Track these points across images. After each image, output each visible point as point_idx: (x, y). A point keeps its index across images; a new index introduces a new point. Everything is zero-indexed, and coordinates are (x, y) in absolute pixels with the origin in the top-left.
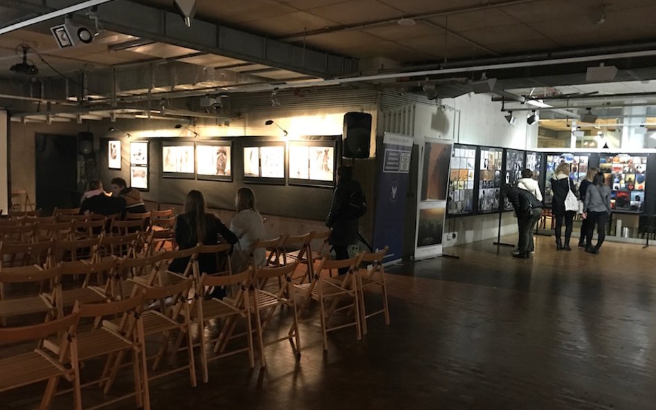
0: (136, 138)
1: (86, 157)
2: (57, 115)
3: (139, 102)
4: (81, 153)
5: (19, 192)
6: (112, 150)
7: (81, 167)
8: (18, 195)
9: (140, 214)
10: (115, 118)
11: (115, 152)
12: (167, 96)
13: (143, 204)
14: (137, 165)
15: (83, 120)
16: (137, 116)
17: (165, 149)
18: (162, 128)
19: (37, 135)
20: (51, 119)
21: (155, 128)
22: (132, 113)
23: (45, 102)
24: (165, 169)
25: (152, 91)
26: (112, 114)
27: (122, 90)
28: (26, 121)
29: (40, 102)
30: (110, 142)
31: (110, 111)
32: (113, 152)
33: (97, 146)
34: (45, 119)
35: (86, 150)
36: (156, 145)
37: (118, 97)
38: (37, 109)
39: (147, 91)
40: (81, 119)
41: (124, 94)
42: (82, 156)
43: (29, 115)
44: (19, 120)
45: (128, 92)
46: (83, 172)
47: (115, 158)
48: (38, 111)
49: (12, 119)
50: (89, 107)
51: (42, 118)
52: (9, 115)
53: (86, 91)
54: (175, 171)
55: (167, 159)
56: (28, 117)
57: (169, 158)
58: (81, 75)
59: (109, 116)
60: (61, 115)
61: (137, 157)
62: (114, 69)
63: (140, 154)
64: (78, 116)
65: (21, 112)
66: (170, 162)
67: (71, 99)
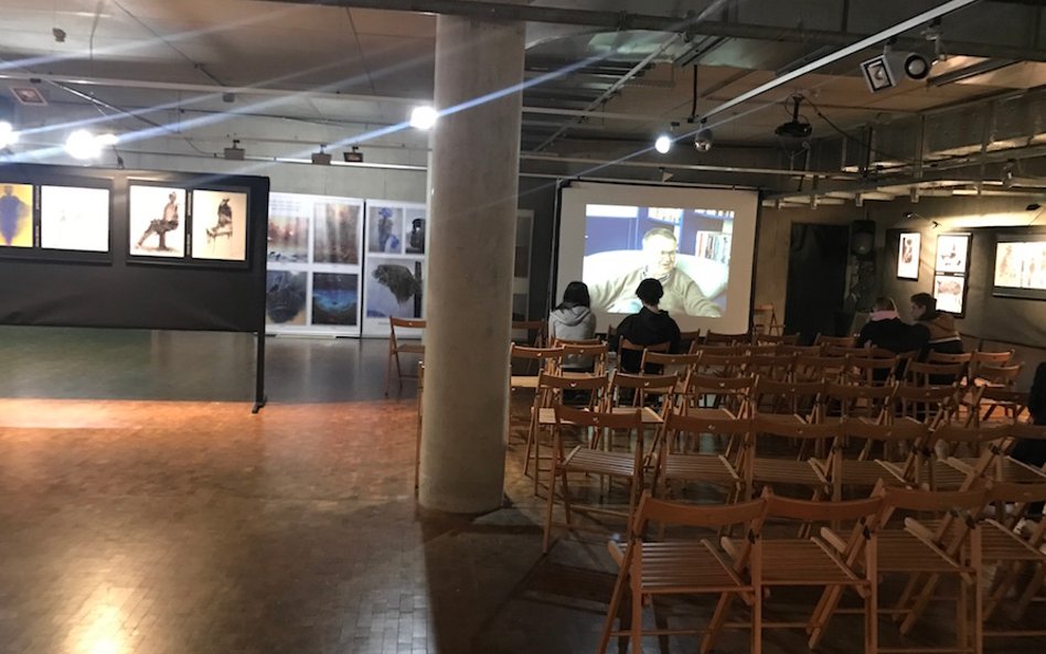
0: (948, 229)
1: (861, 258)
2: (827, 194)
3: (960, 168)
4: (854, 253)
5: (764, 308)
6: (904, 248)
7: (852, 275)
8: (762, 311)
9: (953, 355)
10: (917, 196)
11: (910, 251)
12: (1018, 155)
13: (958, 338)
14: (947, 274)
15: (864, 200)
16: (956, 192)
17: (1002, 248)
18: (998, 210)
19: (794, 224)
20: (817, 201)
21: (983, 212)
22: (949, 188)
23: (810, 176)
24: (999, 282)
25: (989, 148)
26: (913, 190)
27: (933, 150)
28: (781, 204)
29: (803, 176)
30: (903, 236)
31: (909, 186)
32: (907, 251)
33: (880, 242)
34: (808, 201)
35: (862, 248)
36: (986, 242)
37: (926, 162)
38: (797, 187)
39: (978, 148)
40: (861, 199)
41: (936, 156)
42: (855, 257)
43: (787, 197)
44: (773, 205)
45: (944, 153)
46: (856, 281)
47: (909, 260)
48: (799, 191)
49: (765, 203)
50: (876, 180)
51: (805, 200)
52: (761, 199)
53: (873, 154)
54: (1018, 286)
55: (1004, 264)
56: (786, 199)
57: (1008, 263)
58: (867, 131)
59: (908, 193)
60: (834, 194)
61: (948, 260)
62: (923, 118)
63: (953, 255)
64: (858, 195)
65: (776, 193)
66: (1009, 269)
67: (848, 169)
